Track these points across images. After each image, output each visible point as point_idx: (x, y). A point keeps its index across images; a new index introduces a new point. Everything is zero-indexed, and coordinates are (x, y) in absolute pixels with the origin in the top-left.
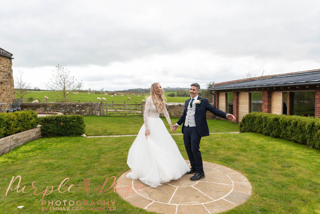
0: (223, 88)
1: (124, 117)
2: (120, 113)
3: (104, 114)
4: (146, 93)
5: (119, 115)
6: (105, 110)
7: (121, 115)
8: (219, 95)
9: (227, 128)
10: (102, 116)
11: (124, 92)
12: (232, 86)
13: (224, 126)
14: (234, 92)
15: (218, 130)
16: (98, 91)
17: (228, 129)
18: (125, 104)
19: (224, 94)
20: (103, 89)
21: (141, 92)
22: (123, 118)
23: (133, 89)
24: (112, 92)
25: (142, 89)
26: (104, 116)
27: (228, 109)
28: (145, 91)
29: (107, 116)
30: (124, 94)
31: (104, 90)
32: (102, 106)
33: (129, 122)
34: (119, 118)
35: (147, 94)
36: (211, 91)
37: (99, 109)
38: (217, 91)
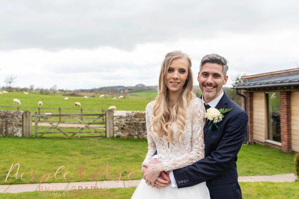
0: (260, 84)
1: (69, 138)
2: (62, 132)
3: (29, 134)
4: (130, 94)
5: (61, 135)
6: (33, 124)
7: (64, 136)
8: (254, 98)
9: (270, 163)
10: (26, 137)
11: (92, 91)
12: (277, 81)
13: (263, 160)
14: (281, 92)
15: (251, 170)
16: (46, 90)
17: (271, 167)
18: (82, 112)
19: (263, 95)
20: (56, 86)
21: (122, 91)
22: (65, 143)
23: (108, 87)
24: (69, 91)
25: (124, 87)
26: (31, 137)
27: (271, 124)
28: (129, 90)
29: (36, 137)
30: (91, 94)
31: (57, 89)
32: (27, 117)
33: (72, 150)
34: (57, 142)
35: (132, 95)
36: (237, 89)
37: (21, 123)
38: (250, 89)
